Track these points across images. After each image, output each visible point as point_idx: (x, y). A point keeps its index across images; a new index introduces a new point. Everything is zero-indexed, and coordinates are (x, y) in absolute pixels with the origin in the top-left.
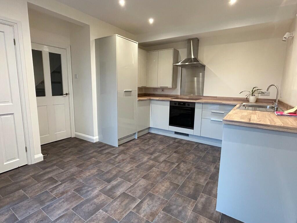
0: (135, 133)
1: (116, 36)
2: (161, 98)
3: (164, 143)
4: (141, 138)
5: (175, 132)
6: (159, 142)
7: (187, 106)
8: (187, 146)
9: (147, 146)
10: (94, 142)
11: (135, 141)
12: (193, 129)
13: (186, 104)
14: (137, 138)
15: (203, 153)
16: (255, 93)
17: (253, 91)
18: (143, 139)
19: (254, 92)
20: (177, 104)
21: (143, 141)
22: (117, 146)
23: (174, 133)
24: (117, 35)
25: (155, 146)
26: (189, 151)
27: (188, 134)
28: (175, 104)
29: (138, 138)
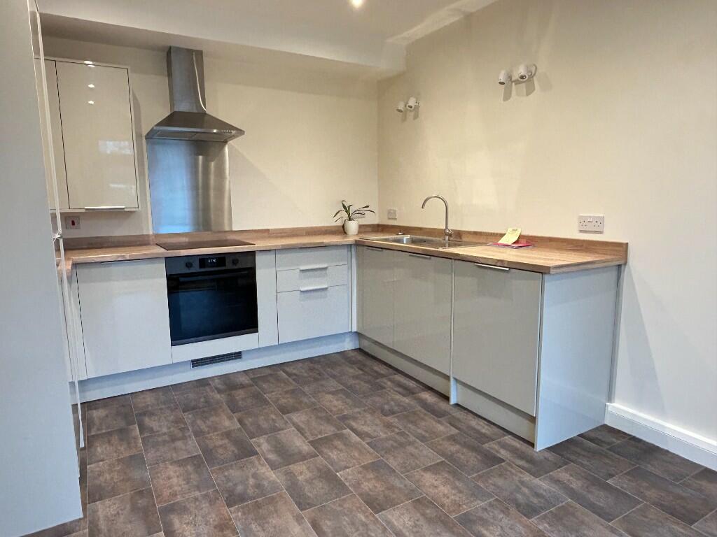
2: (127, 253)
5: (193, 361)
7: (229, 266)
13: (228, 261)
20: (196, 263)
23: (190, 366)
27: (240, 353)
28: (189, 265)
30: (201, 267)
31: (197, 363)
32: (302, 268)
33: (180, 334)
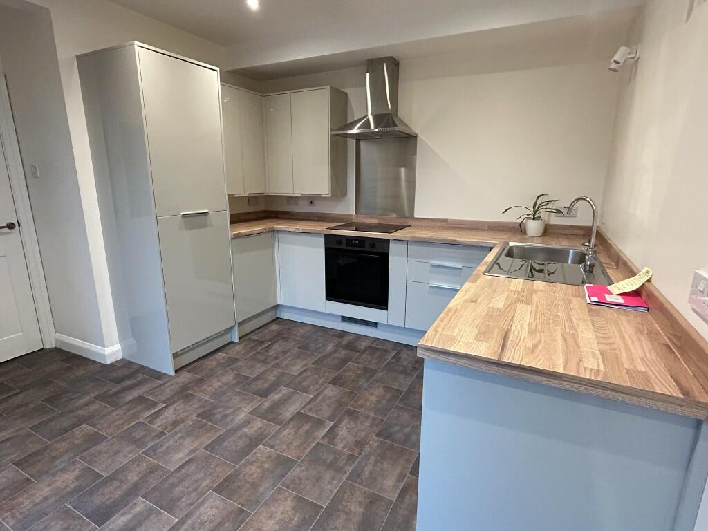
0: (232, 328)
1: (136, 47)
3: (309, 352)
4: (250, 339)
5: (342, 317)
6: (295, 351)
7: (367, 248)
8: (369, 358)
9: (258, 365)
10: (108, 362)
11: (230, 352)
12: (387, 310)
13: (367, 242)
14: (237, 340)
15: (408, 379)
16: (541, 211)
17: (537, 207)
18: (255, 341)
19: (537, 210)
20: (344, 242)
21: (252, 348)
22: (172, 373)
23: (340, 319)
24: (137, 43)
25: (284, 365)
26: (374, 372)
27: (375, 323)
28: (339, 242)
29: (240, 338)
30: (347, 245)
31: (345, 319)
32: (434, 262)
33: (333, 293)
